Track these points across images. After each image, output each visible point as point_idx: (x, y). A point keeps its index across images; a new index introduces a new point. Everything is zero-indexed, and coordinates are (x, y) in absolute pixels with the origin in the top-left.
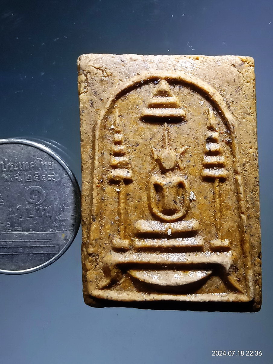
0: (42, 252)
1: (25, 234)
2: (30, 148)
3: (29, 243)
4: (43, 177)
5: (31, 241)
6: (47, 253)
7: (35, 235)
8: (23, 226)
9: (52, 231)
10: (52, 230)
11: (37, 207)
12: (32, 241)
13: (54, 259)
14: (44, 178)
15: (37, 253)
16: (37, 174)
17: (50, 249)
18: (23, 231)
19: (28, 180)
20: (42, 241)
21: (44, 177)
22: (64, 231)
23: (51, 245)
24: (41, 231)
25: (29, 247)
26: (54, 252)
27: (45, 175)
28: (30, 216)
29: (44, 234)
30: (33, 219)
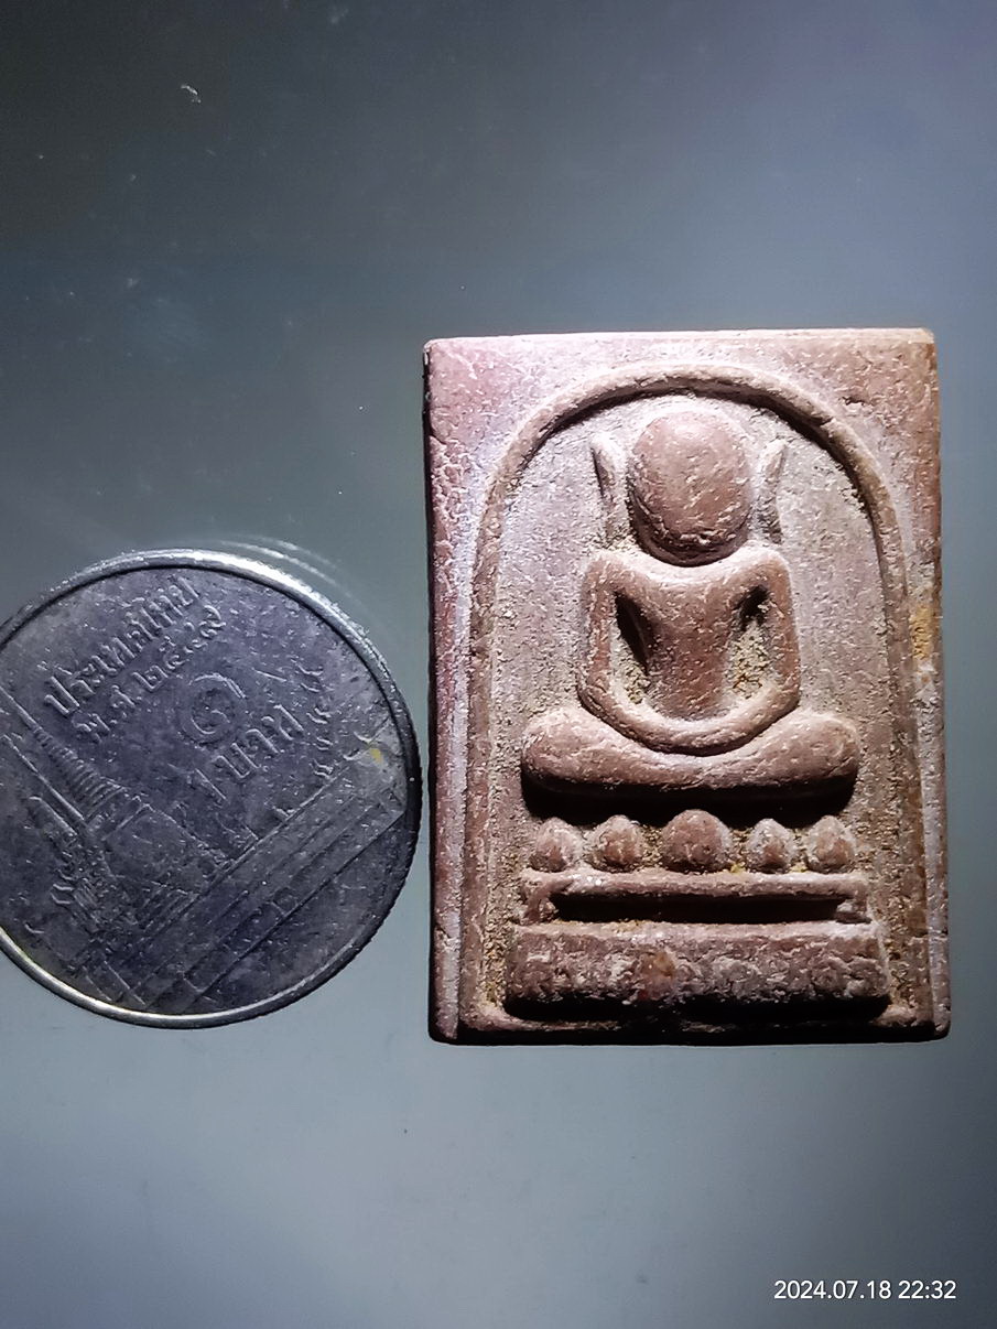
0: (359, 847)
15: (347, 860)
20: (333, 819)
24: (308, 793)
25: (312, 863)
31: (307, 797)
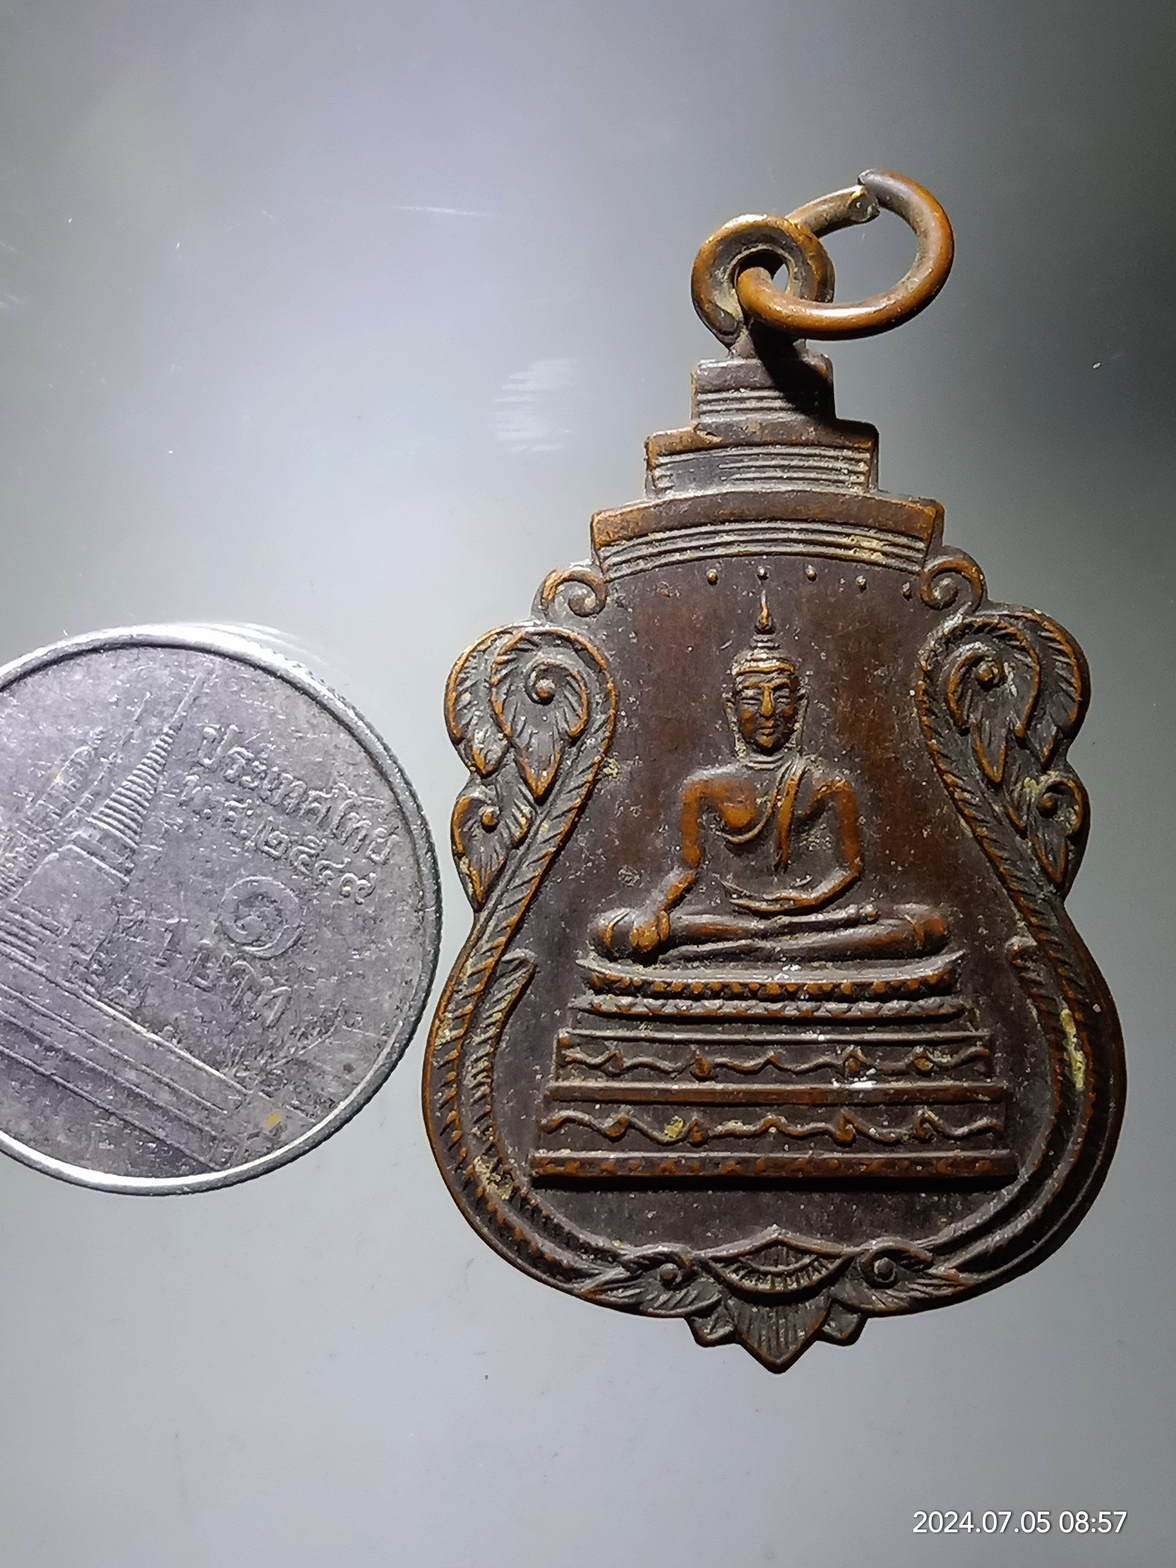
0: (161, 1134)
1: (137, 1032)
2: (344, 736)
3: (132, 1075)
4: (326, 868)
5: (143, 1071)
6: (178, 1149)
7: (173, 1058)
8: (148, 1001)
9: (241, 1081)
10: (244, 1074)
11: (239, 962)
12: (149, 1074)
13: (187, 1186)
14: (328, 872)
15: (141, 1126)
16: (312, 845)
17: (194, 1137)
18: (139, 1019)
19: (266, 848)
20: (183, 1095)
21: (331, 869)
22: (288, 1107)
23: (207, 1128)
24: (203, 1056)
25: (125, 1088)
26: (202, 1159)
27: (340, 866)
28: (199, 979)
29: (206, 1072)
30: (198, 996)
31: (198, 1058)
